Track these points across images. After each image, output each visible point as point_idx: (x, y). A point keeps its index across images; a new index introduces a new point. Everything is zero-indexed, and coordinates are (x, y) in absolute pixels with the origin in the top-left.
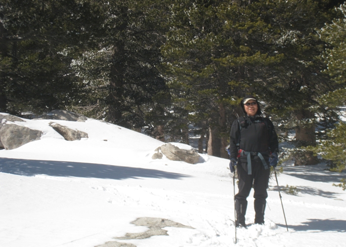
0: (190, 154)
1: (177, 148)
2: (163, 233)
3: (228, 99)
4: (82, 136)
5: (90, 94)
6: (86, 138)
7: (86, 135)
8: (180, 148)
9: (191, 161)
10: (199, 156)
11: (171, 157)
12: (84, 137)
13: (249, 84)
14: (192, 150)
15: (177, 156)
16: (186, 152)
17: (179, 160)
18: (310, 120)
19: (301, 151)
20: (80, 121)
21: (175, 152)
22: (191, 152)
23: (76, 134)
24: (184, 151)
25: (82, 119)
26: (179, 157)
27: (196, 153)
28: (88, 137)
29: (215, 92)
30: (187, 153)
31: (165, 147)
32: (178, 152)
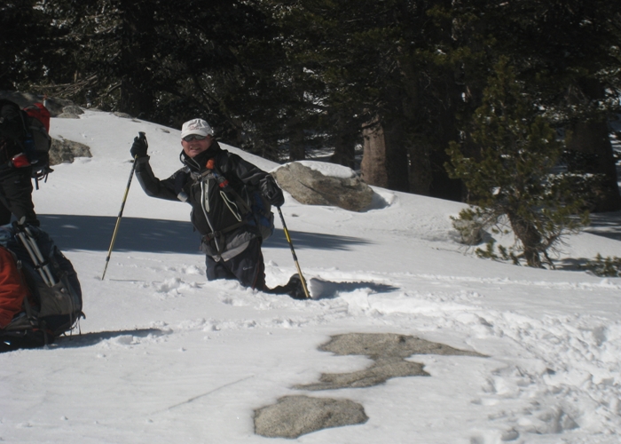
0: (350, 187)
1: (316, 174)
2: (413, 370)
3: (426, 52)
4: (75, 152)
5: (75, 54)
6: (87, 158)
7: (85, 151)
8: (324, 173)
9: (353, 206)
10: (372, 191)
11: (305, 197)
12: (81, 156)
13: (477, 13)
14: (353, 177)
15: (318, 192)
16: (339, 182)
17: (325, 204)
18: (601, 103)
19: (581, 179)
20: (66, 116)
21: (313, 183)
22: (353, 183)
23: (61, 148)
24: (334, 181)
25: (72, 112)
26: (324, 196)
27: (364, 184)
28: (90, 156)
29: (396, 35)
30: (342, 184)
31: (286, 173)
32: (321, 182)
